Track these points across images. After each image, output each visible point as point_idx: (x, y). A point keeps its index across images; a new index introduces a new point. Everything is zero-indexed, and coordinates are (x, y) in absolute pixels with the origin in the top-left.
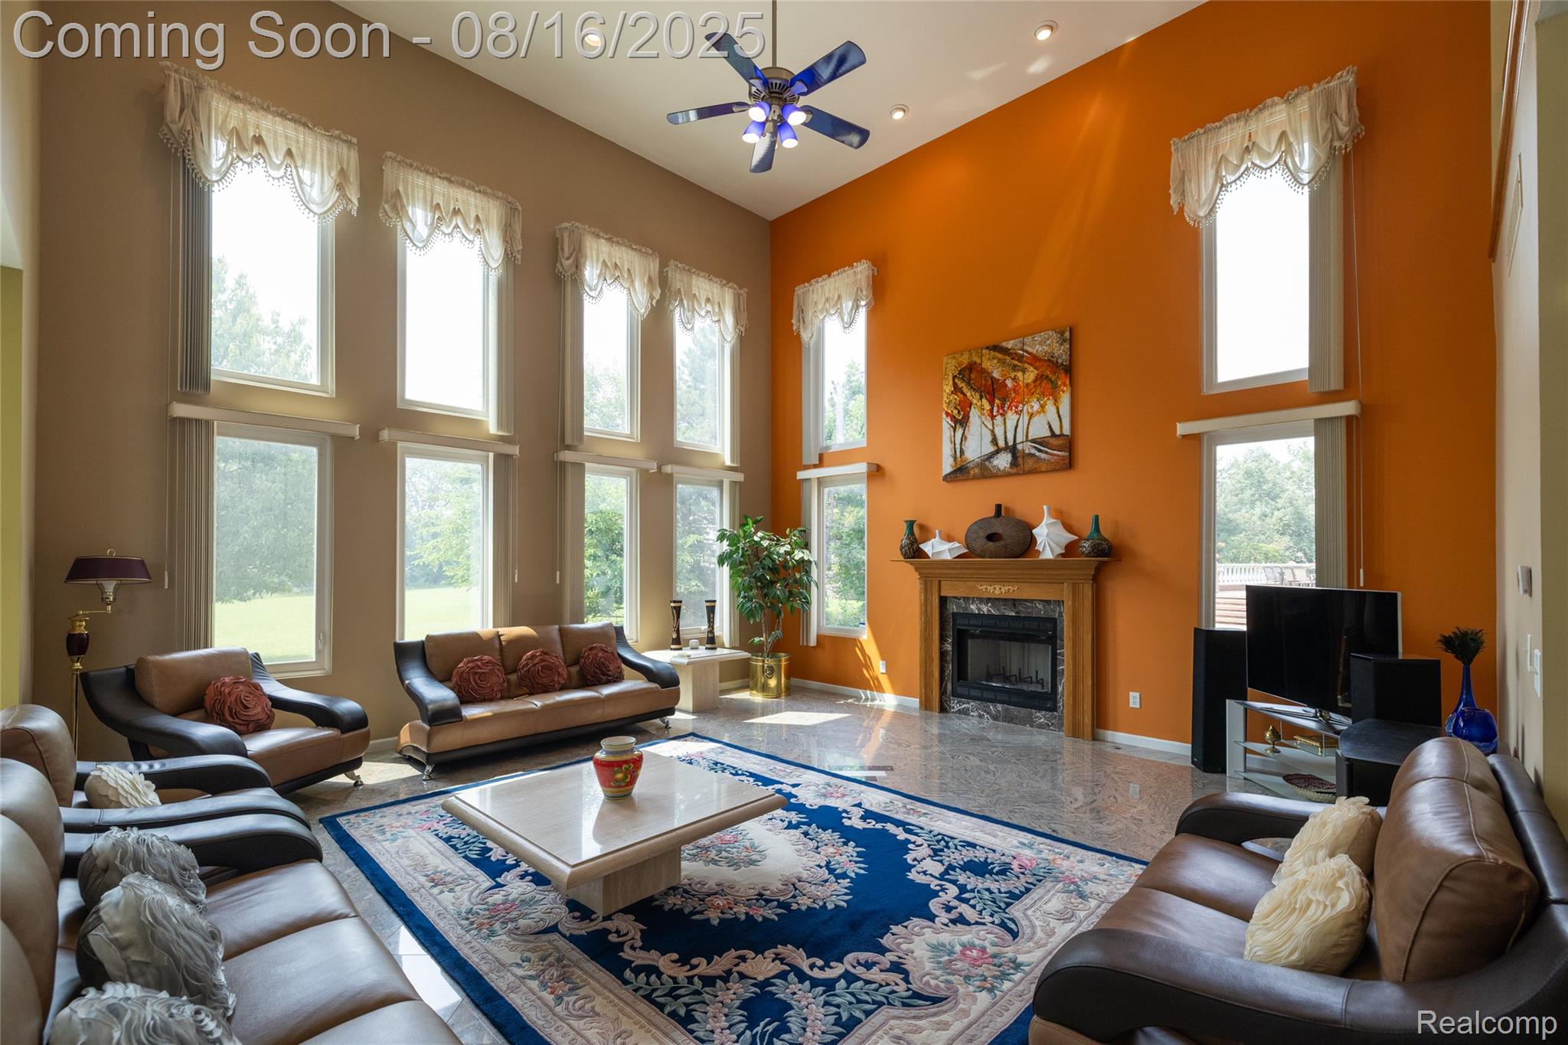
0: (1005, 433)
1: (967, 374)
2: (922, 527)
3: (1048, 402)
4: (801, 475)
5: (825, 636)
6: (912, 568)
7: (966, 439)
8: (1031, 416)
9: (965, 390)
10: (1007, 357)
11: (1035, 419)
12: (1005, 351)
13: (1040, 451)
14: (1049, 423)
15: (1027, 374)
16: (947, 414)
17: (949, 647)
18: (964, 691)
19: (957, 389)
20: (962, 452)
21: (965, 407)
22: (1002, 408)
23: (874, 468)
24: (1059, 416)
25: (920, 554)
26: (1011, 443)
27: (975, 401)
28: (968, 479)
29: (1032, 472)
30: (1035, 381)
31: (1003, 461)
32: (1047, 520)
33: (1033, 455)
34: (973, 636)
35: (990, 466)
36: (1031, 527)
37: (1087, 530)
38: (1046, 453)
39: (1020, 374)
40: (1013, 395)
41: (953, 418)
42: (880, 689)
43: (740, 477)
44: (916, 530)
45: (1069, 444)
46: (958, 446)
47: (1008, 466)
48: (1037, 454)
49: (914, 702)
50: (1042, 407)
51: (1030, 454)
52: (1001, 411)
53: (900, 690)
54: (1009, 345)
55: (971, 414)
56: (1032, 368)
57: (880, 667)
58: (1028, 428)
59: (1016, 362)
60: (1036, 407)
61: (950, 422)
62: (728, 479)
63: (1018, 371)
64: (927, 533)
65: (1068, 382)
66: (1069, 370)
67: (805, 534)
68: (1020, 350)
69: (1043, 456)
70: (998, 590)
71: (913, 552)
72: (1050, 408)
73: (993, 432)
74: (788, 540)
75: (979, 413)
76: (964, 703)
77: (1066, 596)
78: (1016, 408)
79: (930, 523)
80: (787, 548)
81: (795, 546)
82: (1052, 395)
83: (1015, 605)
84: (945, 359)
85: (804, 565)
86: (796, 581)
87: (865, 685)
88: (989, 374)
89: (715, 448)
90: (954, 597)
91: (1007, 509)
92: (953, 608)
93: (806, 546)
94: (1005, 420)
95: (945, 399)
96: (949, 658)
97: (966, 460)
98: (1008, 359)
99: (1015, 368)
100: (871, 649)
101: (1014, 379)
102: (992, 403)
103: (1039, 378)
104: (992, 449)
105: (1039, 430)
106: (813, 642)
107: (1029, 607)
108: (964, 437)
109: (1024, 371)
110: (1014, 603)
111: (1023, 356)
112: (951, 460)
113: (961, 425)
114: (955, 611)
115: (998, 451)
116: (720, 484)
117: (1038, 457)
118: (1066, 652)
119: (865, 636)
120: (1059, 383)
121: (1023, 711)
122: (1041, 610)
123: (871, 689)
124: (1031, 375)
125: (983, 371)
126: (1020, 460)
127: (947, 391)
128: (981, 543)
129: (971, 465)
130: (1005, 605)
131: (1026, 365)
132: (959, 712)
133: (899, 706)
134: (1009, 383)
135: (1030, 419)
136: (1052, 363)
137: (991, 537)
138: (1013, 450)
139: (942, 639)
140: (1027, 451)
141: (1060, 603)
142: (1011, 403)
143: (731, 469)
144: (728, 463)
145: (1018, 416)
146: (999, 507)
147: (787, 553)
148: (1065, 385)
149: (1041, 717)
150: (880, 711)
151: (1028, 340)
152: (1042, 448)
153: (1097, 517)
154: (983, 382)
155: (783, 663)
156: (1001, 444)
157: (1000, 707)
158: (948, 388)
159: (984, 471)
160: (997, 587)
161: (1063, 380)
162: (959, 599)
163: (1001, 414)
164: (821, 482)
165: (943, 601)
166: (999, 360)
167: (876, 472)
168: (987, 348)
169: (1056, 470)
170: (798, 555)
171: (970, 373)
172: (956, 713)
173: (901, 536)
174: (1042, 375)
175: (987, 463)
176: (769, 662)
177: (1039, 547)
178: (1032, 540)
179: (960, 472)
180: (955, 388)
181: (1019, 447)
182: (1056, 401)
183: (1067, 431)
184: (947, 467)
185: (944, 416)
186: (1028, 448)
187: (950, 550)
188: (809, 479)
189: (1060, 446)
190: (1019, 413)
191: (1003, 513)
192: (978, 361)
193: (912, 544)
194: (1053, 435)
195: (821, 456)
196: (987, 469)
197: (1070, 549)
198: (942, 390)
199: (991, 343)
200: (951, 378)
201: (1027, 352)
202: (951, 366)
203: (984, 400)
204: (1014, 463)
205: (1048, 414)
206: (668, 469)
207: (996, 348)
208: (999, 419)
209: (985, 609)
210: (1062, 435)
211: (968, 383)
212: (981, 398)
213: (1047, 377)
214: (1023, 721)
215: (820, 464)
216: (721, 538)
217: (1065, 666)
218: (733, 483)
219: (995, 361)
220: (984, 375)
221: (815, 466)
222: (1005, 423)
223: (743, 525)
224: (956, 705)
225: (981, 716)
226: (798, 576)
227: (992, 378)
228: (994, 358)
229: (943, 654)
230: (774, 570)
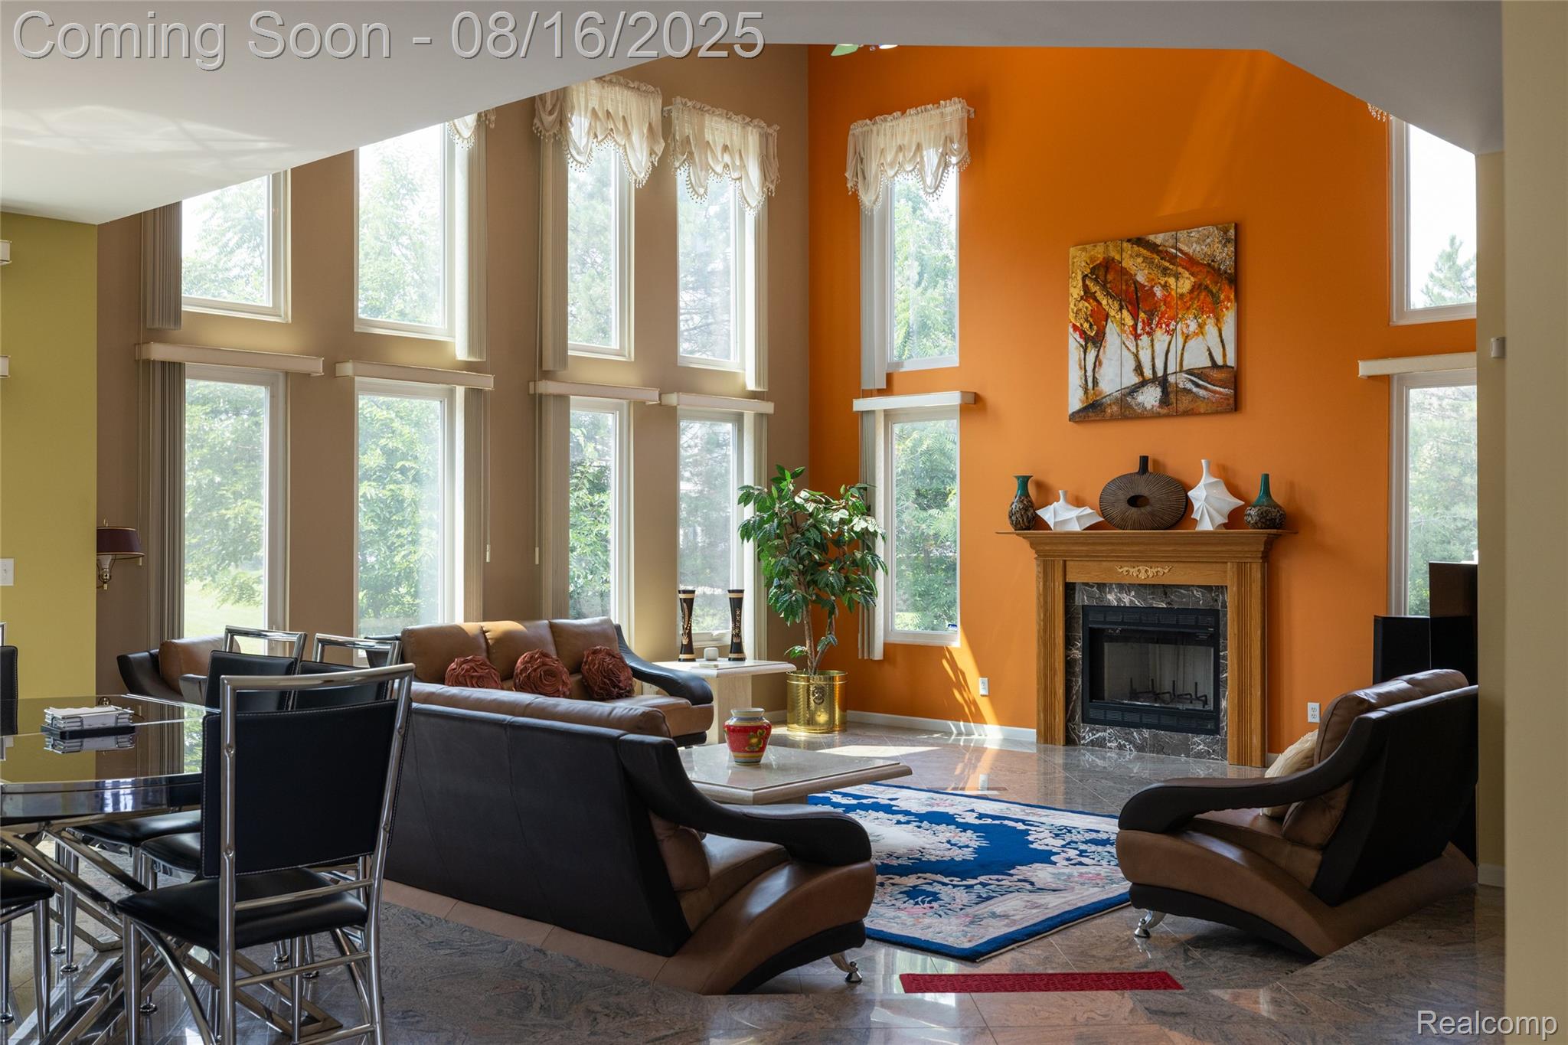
0: (1153, 359)
1: (1101, 273)
2: (1040, 486)
3: (1209, 321)
4: (860, 405)
5: (895, 645)
6: (1025, 544)
7: (1100, 364)
8: (1187, 338)
9: (1099, 295)
10: (1155, 256)
11: (1191, 343)
12: (1153, 247)
13: (1197, 385)
14: (1209, 350)
15: (1181, 281)
16: (1075, 328)
17: (1077, 654)
18: (1100, 715)
19: (1088, 295)
20: (1095, 382)
21: (1099, 319)
22: (1149, 324)
23: (971, 399)
24: (1222, 341)
25: (1037, 523)
26: (1160, 373)
27: (1112, 313)
28: (1104, 420)
29: (1188, 413)
30: (1191, 291)
31: (1150, 397)
32: (1206, 479)
33: (1189, 391)
34: (1112, 639)
35: (1133, 403)
36: (1185, 488)
37: (1255, 493)
38: (1206, 389)
39: (1172, 281)
40: (1163, 308)
41: (1083, 334)
42: (979, 718)
43: (768, 408)
44: (1032, 490)
45: (1234, 378)
46: (1090, 373)
47: (1157, 403)
48: (1195, 389)
49: (1030, 734)
50: (1201, 326)
51: (1185, 389)
52: (1147, 329)
53: (1008, 717)
54: (1158, 239)
55: (1108, 330)
56: (1187, 274)
57: (978, 687)
58: (1182, 354)
59: (1167, 264)
60: (1193, 326)
61: (1079, 339)
62: (750, 411)
63: (1170, 275)
64: (1047, 495)
65: (1232, 296)
66: (1234, 280)
67: (867, 493)
68: (1172, 247)
69: (1202, 392)
70: (1143, 573)
71: (1028, 520)
72: (1211, 329)
73: (1136, 356)
74: (843, 502)
75: (1118, 329)
76: (1098, 731)
77: (1230, 581)
78: (1168, 325)
79: (1051, 480)
80: (843, 514)
81: (855, 510)
82: (1213, 311)
83: (1166, 594)
84: (1072, 251)
85: (866, 539)
86: (854, 562)
87: (956, 713)
88: (1132, 277)
89: (731, 365)
90: (1084, 584)
91: (1156, 462)
92: (1081, 599)
93: (868, 511)
94: (1152, 341)
95: (1072, 306)
96: (1078, 669)
97: (1101, 393)
98: (1157, 259)
99: (1165, 271)
100: (966, 661)
101: (1165, 286)
102: (1135, 317)
103: (1196, 288)
104: (1134, 379)
105: (1196, 358)
106: (878, 654)
107: (1184, 596)
108: (1098, 362)
109: (1177, 276)
110: (1165, 590)
111: (1176, 256)
112: (1080, 393)
113: (1094, 344)
114: (1086, 602)
115: (1144, 383)
116: (738, 419)
117: (1194, 394)
118: (1230, 654)
119: (957, 642)
120: (1222, 297)
121: (1177, 737)
122: (1200, 600)
123: (966, 720)
124: (1185, 284)
125: (1123, 272)
126: (1172, 396)
127: (1075, 296)
128: (1121, 508)
129: (1108, 400)
130: (1153, 593)
131: (1180, 270)
132: (1092, 743)
133: (1006, 740)
134: (1158, 292)
135: (1185, 342)
136: (1212, 269)
137: (1135, 501)
138: (1163, 382)
139: (1069, 643)
140: (1181, 386)
141: (1222, 589)
142: (1160, 319)
143: (754, 395)
144: (751, 386)
145: (1170, 337)
146: (1144, 460)
147: (843, 521)
148: (1229, 300)
149: (1199, 742)
150: (980, 751)
151: (1182, 235)
152: (1201, 382)
153: (1266, 477)
154: (1124, 287)
155: (837, 683)
156: (1148, 373)
157: (1146, 733)
158: (1076, 291)
159: (1124, 409)
160: (1143, 568)
161: (1226, 293)
162: (1093, 587)
163: (1148, 333)
164: (888, 414)
165: (1069, 589)
166: (1145, 258)
167: (974, 405)
168: (1129, 241)
169: (1216, 413)
170: (859, 524)
171: (1106, 272)
172: (1087, 744)
173: (1009, 498)
174: (1200, 285)
175: (1129, 399)
176: (817, 680)
177: (1196, 515)
178: (1188, 505)
179: (1093, 410)
180: (1085, 292)
181: (1172, 379)
182: (1218, 321)
183: (1231, 361)
184: (1075, 401)
185: (1071, 330)
186: (1182, 381)
187: (1079, 518)
188: (872, 412)
189: (1220, 380)
190: (1171, 333)
191: (1150, 468)
192: (1118, 257)
193: (1026, 509)
194: (1214, 365)
195: (889, 377)
196: (1129, 406)
197: (1235, 518)
198: (1068, 294)
199: (1135, 233)
200: (1080, 277)
201: (1181, 251)
202: (1079, 260)
203: (1125, 312)
204: (1165, 401)
205: (1208, 337)
206: (672, 399)
207: (1140, 242)
208: (1145, 339)
209: (1127, 600)
210: (1225, 366)
211: (1104, 287)
212: (1121, 309)
213: (1207, 287)
214: (1176, 750)
215: (887, 390)
216: (745, 499)
217: (1229, 675)
218: (760, 416)
219: (1140, 260)
220: (1125, 277)
221: (881, 392)
222: (1152, 345)
223: (776, 480)
224: (1087, 734)
225: (1121, 747)
226: (858, 555)
227: (1136, 282)
228: (1138, 255)
229: (1069, 664)
230: (821, 547)
